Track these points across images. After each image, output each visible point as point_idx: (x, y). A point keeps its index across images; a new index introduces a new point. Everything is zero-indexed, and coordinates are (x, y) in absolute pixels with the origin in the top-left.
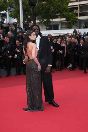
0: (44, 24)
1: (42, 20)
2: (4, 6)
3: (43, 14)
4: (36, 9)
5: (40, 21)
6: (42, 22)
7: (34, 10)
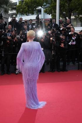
0: (79, 20)
1: (77, 16)
2: (40, 2)
3: (79, 9)
4: (73, 4)
5: (75, 17)
6: (77, 17)
7: (70, 5)
